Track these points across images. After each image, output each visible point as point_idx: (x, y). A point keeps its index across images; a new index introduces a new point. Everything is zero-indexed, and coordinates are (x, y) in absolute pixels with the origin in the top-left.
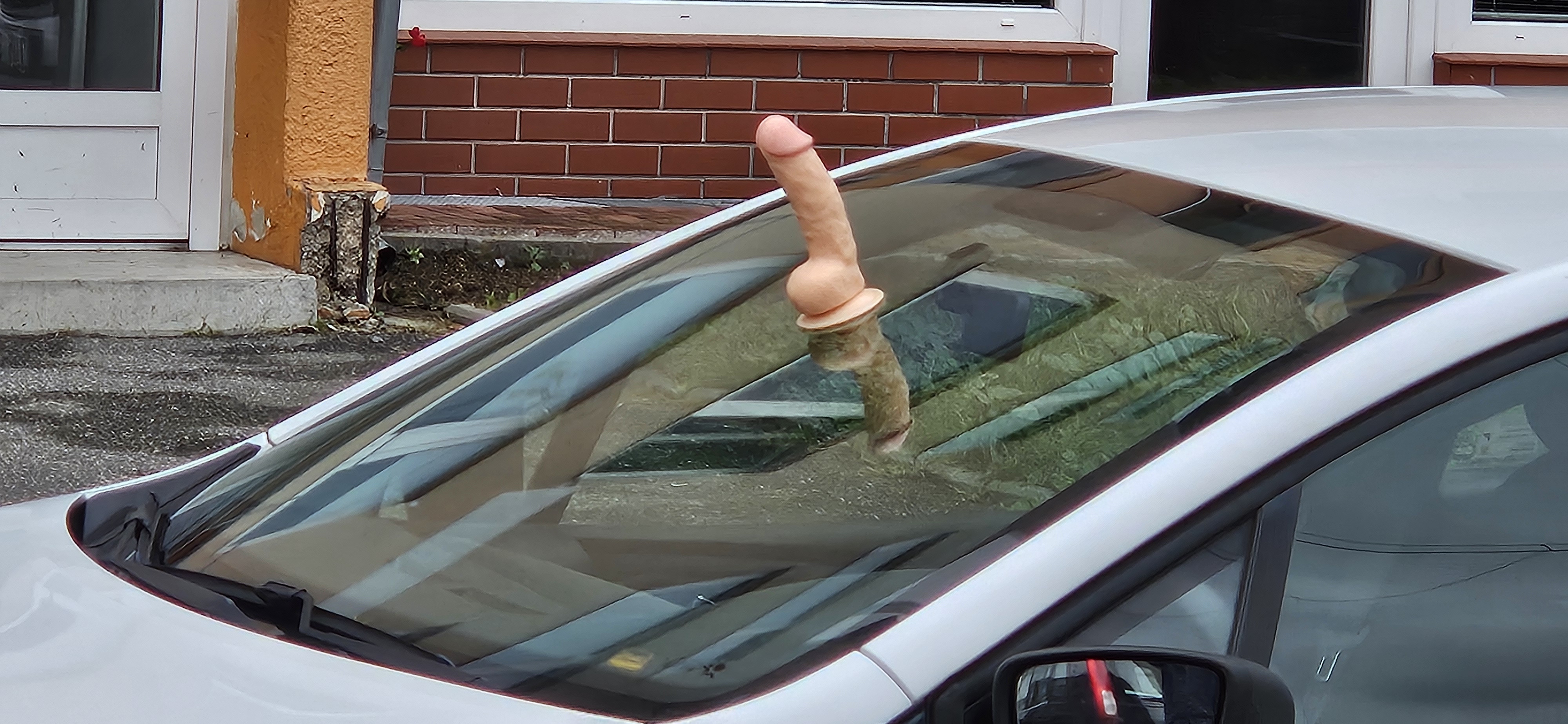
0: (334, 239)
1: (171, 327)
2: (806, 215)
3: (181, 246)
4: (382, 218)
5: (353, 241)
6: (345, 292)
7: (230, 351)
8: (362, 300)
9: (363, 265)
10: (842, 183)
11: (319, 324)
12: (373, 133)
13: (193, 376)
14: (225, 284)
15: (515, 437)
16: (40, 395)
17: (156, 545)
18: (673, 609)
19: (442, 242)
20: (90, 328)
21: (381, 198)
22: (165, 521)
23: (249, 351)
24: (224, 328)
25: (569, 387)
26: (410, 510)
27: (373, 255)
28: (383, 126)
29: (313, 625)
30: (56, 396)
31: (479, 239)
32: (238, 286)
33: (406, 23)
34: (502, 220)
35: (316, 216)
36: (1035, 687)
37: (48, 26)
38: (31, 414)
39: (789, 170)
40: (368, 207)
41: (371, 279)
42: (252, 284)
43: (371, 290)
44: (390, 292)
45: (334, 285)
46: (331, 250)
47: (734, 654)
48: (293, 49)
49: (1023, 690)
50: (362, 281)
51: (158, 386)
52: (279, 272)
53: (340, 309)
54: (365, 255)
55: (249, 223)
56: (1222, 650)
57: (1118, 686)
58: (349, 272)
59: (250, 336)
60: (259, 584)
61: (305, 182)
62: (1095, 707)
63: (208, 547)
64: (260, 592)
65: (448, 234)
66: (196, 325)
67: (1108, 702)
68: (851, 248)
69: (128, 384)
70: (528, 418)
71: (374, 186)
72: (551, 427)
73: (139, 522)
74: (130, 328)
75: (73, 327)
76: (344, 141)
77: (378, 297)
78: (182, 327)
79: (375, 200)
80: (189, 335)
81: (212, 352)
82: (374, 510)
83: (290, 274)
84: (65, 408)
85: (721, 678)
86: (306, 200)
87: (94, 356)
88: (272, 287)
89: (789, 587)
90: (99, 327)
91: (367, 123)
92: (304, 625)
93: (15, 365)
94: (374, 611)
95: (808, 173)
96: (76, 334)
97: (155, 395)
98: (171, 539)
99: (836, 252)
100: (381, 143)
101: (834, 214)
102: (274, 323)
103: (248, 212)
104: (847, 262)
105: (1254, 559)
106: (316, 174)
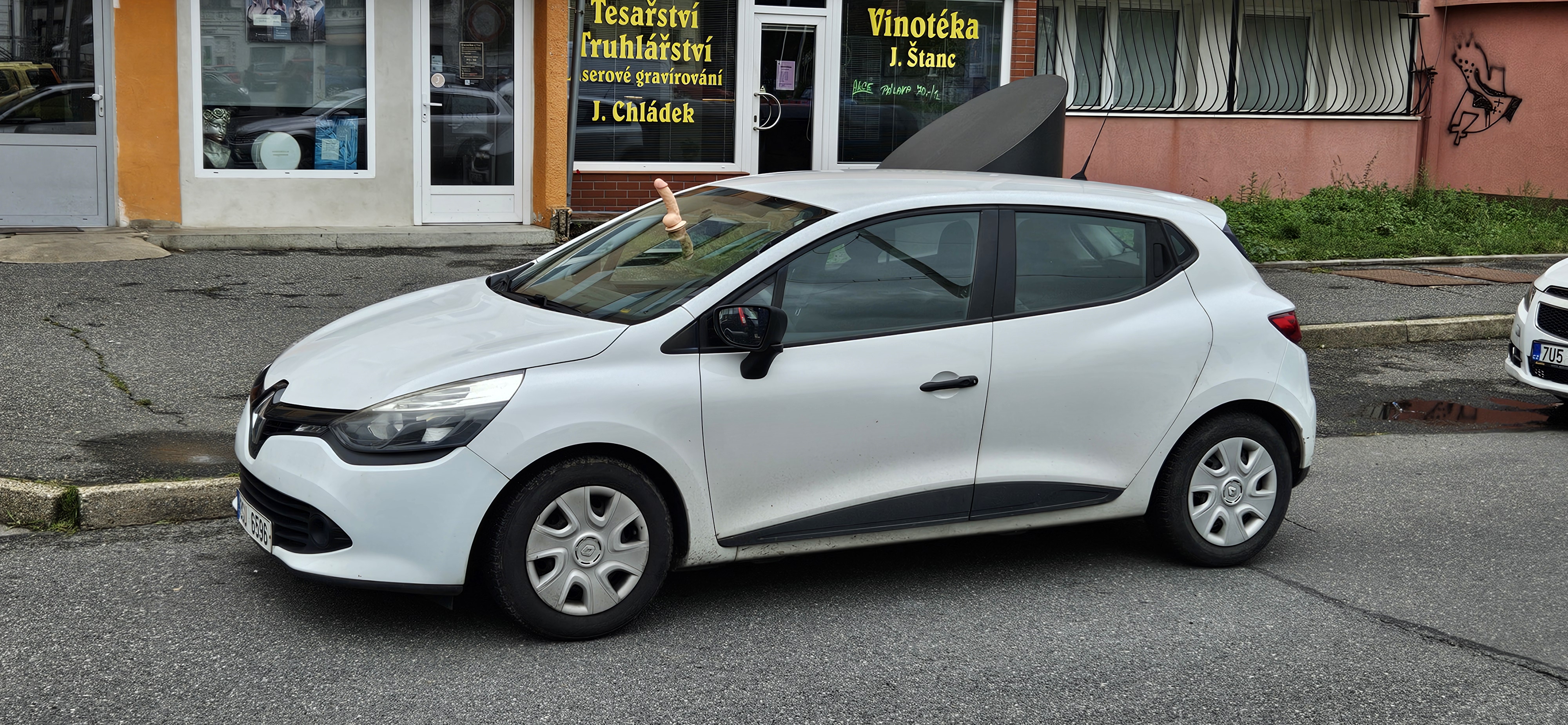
0: (559, 221)
1: (519, 243)
2: (667, 203)
3: (521, 223)
4: (570, 216)
5: (564, 222)
6: (562, 234)
7: (534, 249)
8: (566, 236)
9: (566, 227)
10: (676, 196)
11: (556, 242)
12: (568, 195)
13: (525, 255)
14: (532, 232)
15: (599, 259)
16: (486, 260)
17: (509, 287)
18: (636, 299)
19: (586, 222)
20: (498, 244)
21: (570, 211)
22: (511, 281)
23: (539, 249)
24: (532, 243)
25: (611, 247)
26: (573, 277)
27: (569, 225)
28: (570, 193)
29: (547, 304)
30: (490, 260)
31: (595, 221)
32: (535, 233)
33: (575, 169)
34: (601, 217)
35: (554, 216)
36: (724, 316)
37: (486, 172)
38: (484, 264)
39: (662, 192)
40: (567, 213)
41: (568, 231)
42: (539, 232)
43: (568, 233)
44: (573, 234)
45: (559, 233)
46: (558, 224)
47: (652, 309)
48: (547, 174)
49: (721, 316)
50: (566, 231)
51: (515, 257)
52: (545, 230)
53: (561, 238)
54: (567, 225)
55: (538, 218)
56: (770, 305)
57: (746, 316)
58: (563, 229)
59: (539, 245)
60: (534, 295)
61: (551, 208)
62: (740, 320)
63: (523, 287)
64: (534, 297)
65: (587, 220)
66: (525, 243)
67: (744, 320)
68: (678, 211)
69: (507, 257)
70: (601, 255)
71: (568, 208)
72: (608, 256)
73: (504, 281)
74: (508, 244)
75: (494, 244)
76: (560, 197)
77: (570, 235)
78: (521, 243)
79: (569, 211)
80: (524, 245)
81: (529, 249)
82: (564, 278)
83: (548, 230)
84: (492, 263)
85: (648, 314)
86: (552, 212)
87: (500, 251)
88: (543, 233)
89: (666, 292)
90: (501, 244)
91: (566, 193)
92: (545, 304)
93: (479, 253)
94: (564, 301)
95: (667, 193)
96: (495, 245)
97: (515, 260)
98: (512, 286)
99: (675, 212)
100: (570, 197)
101: (674, 202)
102: (544, 242)
103: (537, 215)
104: (677, 214)
105: (777, 284)
106: (554, 205)
